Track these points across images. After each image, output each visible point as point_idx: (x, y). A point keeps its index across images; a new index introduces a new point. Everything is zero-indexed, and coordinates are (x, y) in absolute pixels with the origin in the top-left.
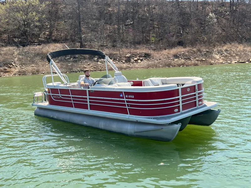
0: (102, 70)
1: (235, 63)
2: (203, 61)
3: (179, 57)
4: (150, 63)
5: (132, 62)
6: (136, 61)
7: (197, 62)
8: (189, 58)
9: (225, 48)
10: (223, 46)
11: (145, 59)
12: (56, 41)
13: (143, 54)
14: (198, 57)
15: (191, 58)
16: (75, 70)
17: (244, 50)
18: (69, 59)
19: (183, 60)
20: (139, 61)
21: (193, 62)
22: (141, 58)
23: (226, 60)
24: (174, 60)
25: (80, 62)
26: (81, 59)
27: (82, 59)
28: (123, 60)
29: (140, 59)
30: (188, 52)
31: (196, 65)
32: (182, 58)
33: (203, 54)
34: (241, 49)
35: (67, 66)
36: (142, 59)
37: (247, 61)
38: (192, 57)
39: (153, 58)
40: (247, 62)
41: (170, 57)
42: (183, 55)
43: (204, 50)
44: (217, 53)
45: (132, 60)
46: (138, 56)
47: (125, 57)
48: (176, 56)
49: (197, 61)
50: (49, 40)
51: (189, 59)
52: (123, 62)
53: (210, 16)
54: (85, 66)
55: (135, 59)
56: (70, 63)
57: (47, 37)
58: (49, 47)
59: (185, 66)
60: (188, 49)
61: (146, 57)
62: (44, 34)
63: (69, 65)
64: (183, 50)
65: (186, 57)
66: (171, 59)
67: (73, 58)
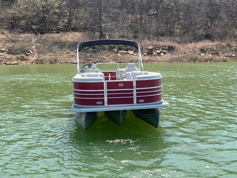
0: (122, 62)
2: (233, 57)
3: (206, 51)
4: (174, 56)
5: (154, 55)
6: (158, 53)
7: (226, 58)
11: (168, 52)
12: (75, 30)
13: (167, 46)
14: (226, 52)
15: (219, 53)
16: (94, 61)
18: (87, 49)
19: (210, 55)
20: (162, 54)
21: (221, 57)
22: (164, 51)
24: (200, 55)
25: (99, 52)
26: (100, 49)
27: (101, 49)
28: (145, 52)
29: (162, 52)
30: (216, 46)
31: (225, 61)
32: (209, 53)
33: (233, 49)
35: (86, 56)
36: (165, 52)
38: (220, 52)
39: (177, 52)
41: (196, 51)
42: (210, 50)
43: (234, 45)
45: (154, 53)
46: (161, 48)
47: (147, 49)
48: (203, 50)
49: (226, 56)
50: (68, 28)
51: (217, 54)
52: (144, 55)
54: (104, 57)
55: (158, 52)
56: (88, 54)
57: (65, 25)
58: (67, 36)
59: (212, 62)
60: (216, 43)
61: (169, 50)
62: (63, 21)
63: (87, 56)
64: (211, 44)
65: (214, 51)
66: (197, 53)
67: (92, 49)
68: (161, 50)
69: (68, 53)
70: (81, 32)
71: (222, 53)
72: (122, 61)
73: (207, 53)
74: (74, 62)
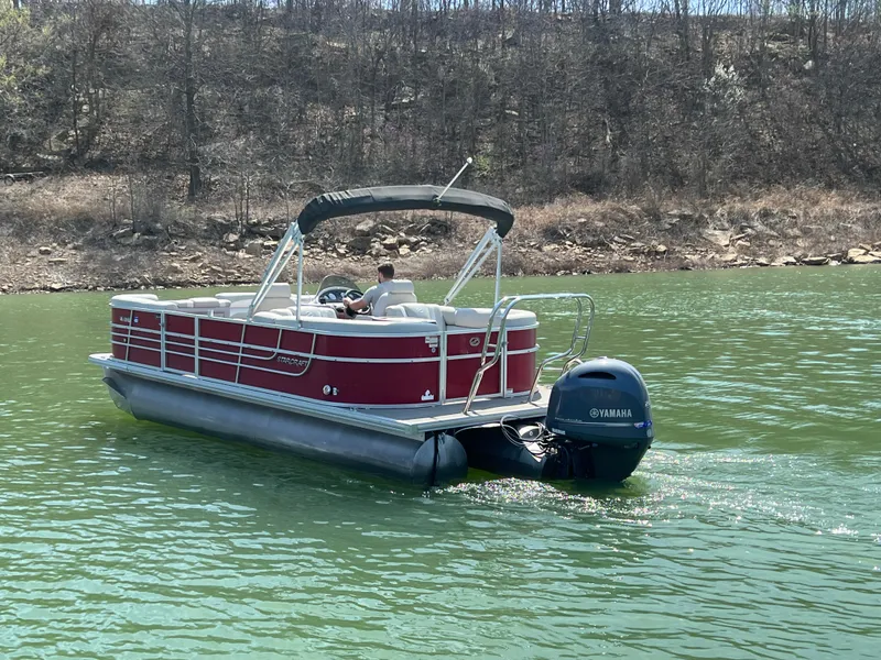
0: (241, 283)
1: (787, 264)
2: (657, 253)
3: (563, 237)
4: (443, 257)
5: (374, 253)
6: (390, 247)
7: (632, 259)
8: (602, 244)
9: (761, 204)
10: (756, 198)
11: (429, 243)
13: (426, 220)
14: (638, 238)
15: (612, 240)
16: (133, 280)
17: (839, 215)
18: (123, 236)
19: (577, 251)
20: (404, 250)
21: (616, 257)
22: (413, 239)
23: (754, 254)
24: (539, 249)
25: (166, 248)
26: (171, 235)
27: (176, 236)
28: (343, 244)
29: (407, 242)
30: (604, 217)
31: (621, 269)
32: (575, 242)
33: (668, 226)
34: (830, 211)
35: (109, 262)
36: (417, 243)
37: (833, 258)
38: (616, 238)
39: (461, 240)
40: (834, 263)
41: (527, 237)
42: (580, 231)
43: (675, 212)
44: (727, 225)
45: (377, 245)
46: (405, 228)
47: (353, 232)
48: (552, 234)
49: (636, 252)
50: (81, 161)
51: (603, 246)
52: (338, 253)
53: (718, 76)
54: (175, 264)
55: (391, 240)
56: (121, 253)
58: (57, 191)
59: (574, 274)
60: (605, 206)
61: (433, 233)
62: (63, 137)
63: (115, 262)
64: (587, 210)
65: (594, 236)
66: (532, 244)
67: (144, 234)
68: (402, 234)
69: (47, 253)
71: (622, 241)
72: (242, 279)
73: (568, 243)
74: (54, 286)
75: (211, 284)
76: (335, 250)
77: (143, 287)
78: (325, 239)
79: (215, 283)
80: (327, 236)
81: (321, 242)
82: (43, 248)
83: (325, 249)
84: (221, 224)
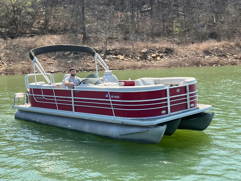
3: (211, 53)
4: (173, 60)
5: (149, 59)
6: (154, 57)
7: (235, 60)
8: (224, 56)
11: (166, 56)
12: (53, 32)
13: (164, 49)
14: (236, 54)
15: (227, 54)
18: (68, 55)
19: (216, 58)
20: (158, 58)
21: (230, 60)
22: (161, 55)
24: (204, 57)
25: (83, 58)
26: (83, 54)
27: (85, 55)
28: (138, 56)
29: (159, 56)
30: (223, 47)
31: (234, 64)
32: (215, 55)
35: (66, 63)
36: (162, 56)
38: (228, 54)
39: (176, 55)
41: (199, 54)
42: (216, 51)
45: (149, 57)
46: (157, 51)
47: (141, 53)
48: (207, 52)
49: (236, 58)
50: (45, 30)
51: (225, 56)
52: (137, 60)
54: (88, 64)
55: (154, 55)
56: (69, 61)
57: (41, 27)
58: (43, 40)
59: (219, 65)
60: (223, 43)
61: (167, 52)
62: (39, 23)
63: (68, 63)
64: (217, 45)
65: (221, 53)
66: (201, 56)
67: (74, 54)
68: (157, 53)
69: (45, 60)
70: (60, 34)
71: (230, 54)
73: (213, 55)
74: (51, 71)
75: (101, 70)
76: (135, 59)
77: (80, 71)
78: (132, 55)
79: (102, 70)
80: (132, 54)
81: (130, 56)
82: (44, 59)
83: (132, 58)
84: (98, 50)
